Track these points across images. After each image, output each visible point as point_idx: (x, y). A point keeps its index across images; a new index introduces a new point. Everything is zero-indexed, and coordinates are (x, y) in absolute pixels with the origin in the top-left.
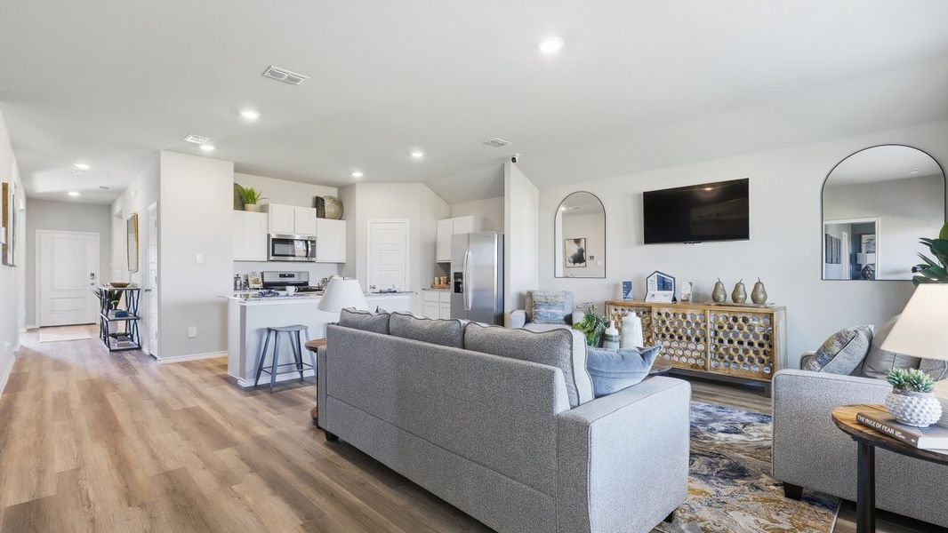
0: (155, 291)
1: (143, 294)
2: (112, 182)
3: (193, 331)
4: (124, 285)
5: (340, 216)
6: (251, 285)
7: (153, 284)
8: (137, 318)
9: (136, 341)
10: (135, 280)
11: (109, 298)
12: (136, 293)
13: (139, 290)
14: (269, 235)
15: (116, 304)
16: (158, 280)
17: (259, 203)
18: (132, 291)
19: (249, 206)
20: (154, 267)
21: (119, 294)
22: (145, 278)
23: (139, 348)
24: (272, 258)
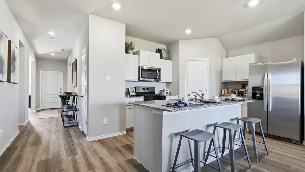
0: (85, 98)
1: (79, 98)
2: (66, 47)
3: (105, 121)
4: (71, 93)
5: (169, 58)
6: (131, 94)
7: (84, 94)
8: (76, 110)
9: (76, 120)
10: (76, 91)
11: (65, 99)
12: (76, 97)
13: (77, 96)
14: (139, 67)
15: (68, 102)
16: (87, 91)
17: (135, 50)
18: (74, 96)
19: (130, 51)
20: (85, 84)
21: (69, 97)
22: (81, 90)
23: (77, 125)
24: (141, 79)
